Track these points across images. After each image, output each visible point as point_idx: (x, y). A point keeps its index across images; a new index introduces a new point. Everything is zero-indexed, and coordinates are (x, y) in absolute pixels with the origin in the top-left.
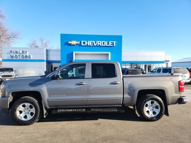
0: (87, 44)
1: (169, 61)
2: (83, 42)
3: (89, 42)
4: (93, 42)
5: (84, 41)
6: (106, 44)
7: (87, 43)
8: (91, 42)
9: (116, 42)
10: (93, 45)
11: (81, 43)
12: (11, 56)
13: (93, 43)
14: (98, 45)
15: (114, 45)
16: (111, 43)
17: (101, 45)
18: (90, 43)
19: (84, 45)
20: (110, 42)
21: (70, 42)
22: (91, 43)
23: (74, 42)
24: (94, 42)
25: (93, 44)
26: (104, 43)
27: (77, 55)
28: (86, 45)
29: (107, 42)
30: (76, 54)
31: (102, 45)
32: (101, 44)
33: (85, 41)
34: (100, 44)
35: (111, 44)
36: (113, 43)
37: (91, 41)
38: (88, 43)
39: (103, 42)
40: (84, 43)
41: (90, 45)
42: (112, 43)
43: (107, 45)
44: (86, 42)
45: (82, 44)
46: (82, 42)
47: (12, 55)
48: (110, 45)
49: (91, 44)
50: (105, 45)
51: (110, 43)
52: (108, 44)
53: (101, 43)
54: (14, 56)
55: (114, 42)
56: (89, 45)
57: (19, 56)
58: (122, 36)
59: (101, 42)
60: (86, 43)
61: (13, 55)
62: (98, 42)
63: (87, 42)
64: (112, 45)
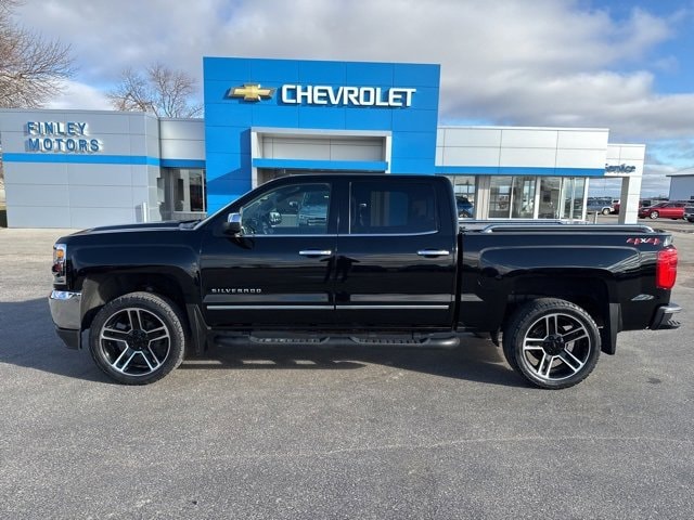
0: (305, 98)
2: (288, 90)
3: (310, 88)
5: (293, 87)
6: (376, 98)
7: (305, 94)
8: (320, 91)
9: (414, 90)
10: (325, 102)
11: (279, 92)
12: (30, 140)
13: (325, 94)
14: (346, 102)
15: (409, 104)
16: (395, 93)
17: (355, 102)
18: (313, 94)
19: (294, 101)
20: (392, 91)
21: (238, 91)
22: (317, 94)
23: (254, 91)
24: (330, 89)
25: (327, 98)
26: (367, 93)
27: (266, 141)
28: (299, 100)
29: (379, 90)
30: (261, 137)
31: (362, 102)
32: (358, 99)
33: (296, 84)
34: (352, 97)
35: (395, 100)
37: (317, 88)
38: (309, 94)
39: (363, 90)
40: (293, 93)
41: (316, 101)
42: (400, 96)
43: (378, 103)
44: (299, 88)
45: (285, 99)
46: (285, 88)
47: (34, 140)
48: (391, 103)
49: (320, 98)
50: (371, 103)
51: (392, 96)
52: (385, 97)
53: (356, 94)
54: (42, 141)
55: (409, 91)
56: (310, 101)
57: (59, 141)
58: (439, 66)
59: (355, 89)
60: (300, 94)
61: (38, 140)
62: (346, 89)
63: (305, 90)
64: (400, 104)
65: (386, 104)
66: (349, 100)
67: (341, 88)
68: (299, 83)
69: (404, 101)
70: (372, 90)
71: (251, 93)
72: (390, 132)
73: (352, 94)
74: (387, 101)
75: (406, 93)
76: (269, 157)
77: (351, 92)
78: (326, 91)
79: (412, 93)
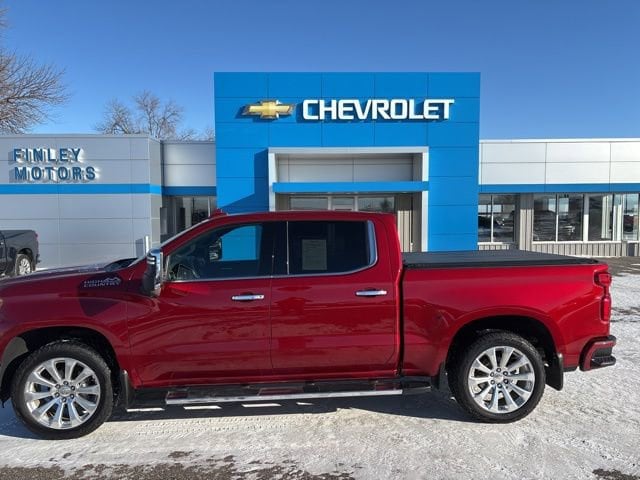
0: (328, 114)
2: (310, 105)
3: (334, 102)
5: (315, 102)
6: (409, 110)
7: (328, 109)
8: (345, 105)
9: (452, 101)
10: (351, 117)
11: (299, 108)
12: (16, 169)
13: (351, 109)
14: (375, 116)
15: (446, 116)
16: (431, 105)
17: (386, 116)
18: (338, 109)
19: (316, 117)
20: (427, 102)
21: (253, 108)
22: (342, 109)
23: (272, 108)
24: (357, 103)
25: (354, 113)
26: (399, 107)
27: (281, 163)
28: (322, 116)
29: (412, 102)
30: (279, 158)
31: (394, 116)
32: (388, 112)
33: (318, 98)
34: (381, 110)
35: (431, 112)
36: (441, 106)
37: (342, 102)
38: (333, 109)
39: (394, 102)
40: (315, 109)
41: (342, 117)
42: (436, 108)
43: (412, 116)
44: (322, 102)
45: (306, 116)
46: (306, 103)
47: (20, 169)
48: (427, 115)
49: (345, 113)
50: (404, 116)
51: (427, 108)
52: (419, 109)
53: (386, 107)
54: (29, 169)
55: (447, 102)
56: (334, 117)
57: (49, 169)
58: (479, 74)
59: (386, 102)
60: (323, 109)
61: (25, 169)
62: (375, 102)
63: (329, 105)
64: (437, 117)
65: (421, 117)
66: (378, 113)
67: (369, 102)
68: (322, 98)
69: (441, 112)
70: (404, 102)
71: (268, 111)
72: (427, 148)
73: (382, 107)
74: (422, 114)
75: (443, 104)
76: (285, 180)
77: (381, 105)
78: (353, 105)
79: (450, 104)
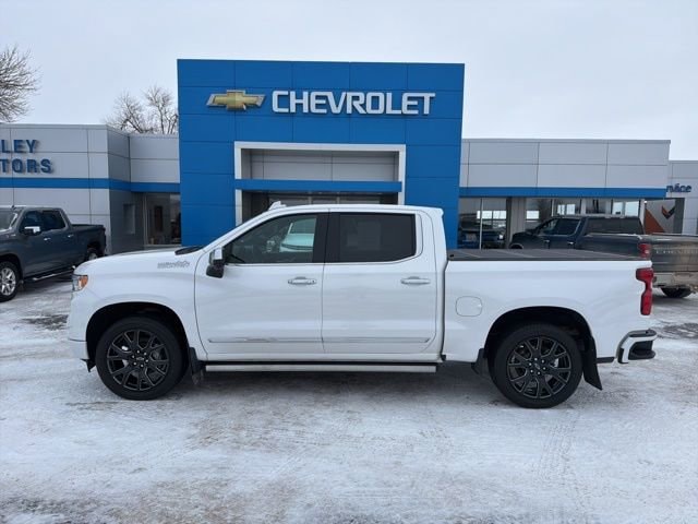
0: (299, 106)
1: (690, 187)
2: (279, 96)
3: (305, 94)
4: (325, 98)
5: (286, 93)
6: (386, 105)
7: (299, 101)
8: (318, 97)
9: (433, 95)
10: (324, 111)
11: (268, 100)
13: (324, 102)
15: (426, 111)
16: (410, 99)
17: (361, 111)
18: (309, 101)
19: (286, 110)
20: (405, 96)
21: (219, 99)
22: (314, 101)
23: (237, 99)
24: (330, 95)
25: (327, 106)
27: (256, 158)
28: (293, 110)
31: (369, 110)
32: (363, 106)
33: (289, 89)
35: (409, 107)
37: (314, 94)
38: (305, 101)
39: (370, 95)
41: (314, 110)
42: (416, 103)
43: (389, 111)
45: (276, 108)
46: (275, 94)
48: (405, 111)
49: (318, 106)
50: (381, 111)
51: (405, 103)
52: (397, 104)
53: (362, 101)
55: (427, 96)
56: (306, 110)
57: (3, 161)
58: (463, 65)
59: (361, 95)
60: (293, 101)
62: (350, 95)
63: (299, 96)
64: (416, 112)
65: (399, 112)
66: (353, 107)
67: (344, 94)
68: (292, 90)
69: (420, 107)
70: (381, 95)
71: (234, 102)
72: (404, 146)
73: (357, 101)
75: (423, 98)
77: (356, 98)
79: (431, 98)
